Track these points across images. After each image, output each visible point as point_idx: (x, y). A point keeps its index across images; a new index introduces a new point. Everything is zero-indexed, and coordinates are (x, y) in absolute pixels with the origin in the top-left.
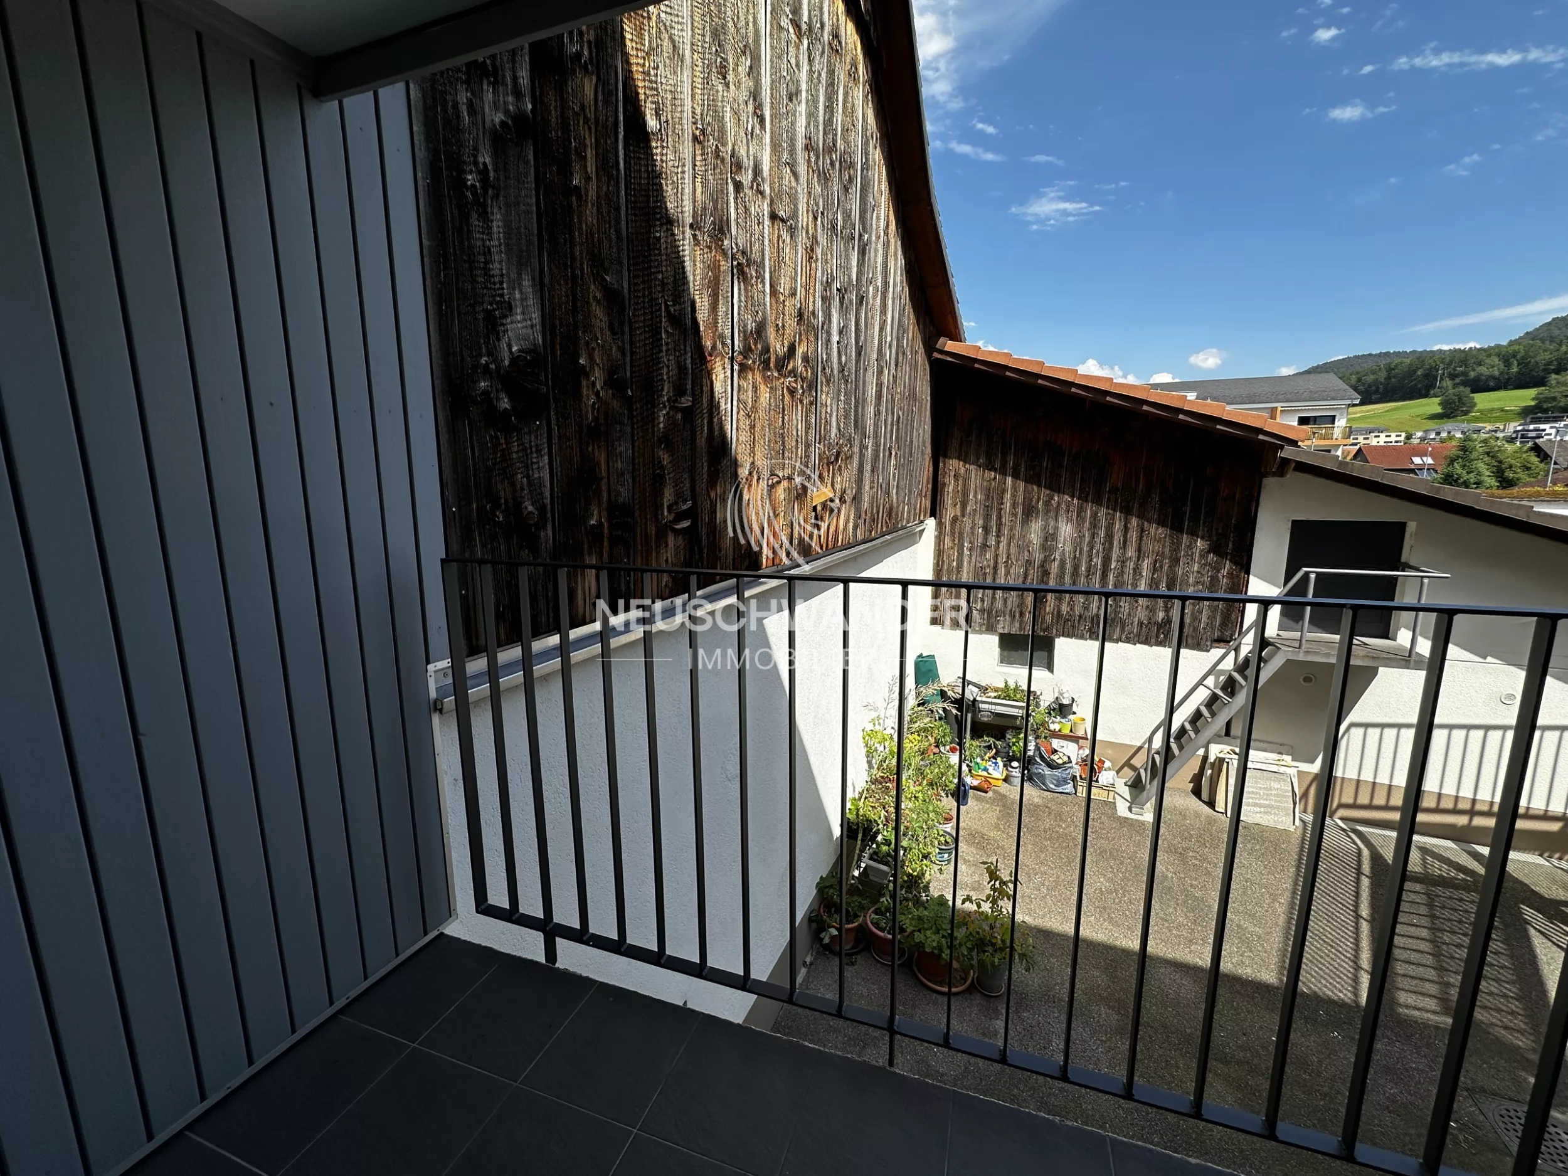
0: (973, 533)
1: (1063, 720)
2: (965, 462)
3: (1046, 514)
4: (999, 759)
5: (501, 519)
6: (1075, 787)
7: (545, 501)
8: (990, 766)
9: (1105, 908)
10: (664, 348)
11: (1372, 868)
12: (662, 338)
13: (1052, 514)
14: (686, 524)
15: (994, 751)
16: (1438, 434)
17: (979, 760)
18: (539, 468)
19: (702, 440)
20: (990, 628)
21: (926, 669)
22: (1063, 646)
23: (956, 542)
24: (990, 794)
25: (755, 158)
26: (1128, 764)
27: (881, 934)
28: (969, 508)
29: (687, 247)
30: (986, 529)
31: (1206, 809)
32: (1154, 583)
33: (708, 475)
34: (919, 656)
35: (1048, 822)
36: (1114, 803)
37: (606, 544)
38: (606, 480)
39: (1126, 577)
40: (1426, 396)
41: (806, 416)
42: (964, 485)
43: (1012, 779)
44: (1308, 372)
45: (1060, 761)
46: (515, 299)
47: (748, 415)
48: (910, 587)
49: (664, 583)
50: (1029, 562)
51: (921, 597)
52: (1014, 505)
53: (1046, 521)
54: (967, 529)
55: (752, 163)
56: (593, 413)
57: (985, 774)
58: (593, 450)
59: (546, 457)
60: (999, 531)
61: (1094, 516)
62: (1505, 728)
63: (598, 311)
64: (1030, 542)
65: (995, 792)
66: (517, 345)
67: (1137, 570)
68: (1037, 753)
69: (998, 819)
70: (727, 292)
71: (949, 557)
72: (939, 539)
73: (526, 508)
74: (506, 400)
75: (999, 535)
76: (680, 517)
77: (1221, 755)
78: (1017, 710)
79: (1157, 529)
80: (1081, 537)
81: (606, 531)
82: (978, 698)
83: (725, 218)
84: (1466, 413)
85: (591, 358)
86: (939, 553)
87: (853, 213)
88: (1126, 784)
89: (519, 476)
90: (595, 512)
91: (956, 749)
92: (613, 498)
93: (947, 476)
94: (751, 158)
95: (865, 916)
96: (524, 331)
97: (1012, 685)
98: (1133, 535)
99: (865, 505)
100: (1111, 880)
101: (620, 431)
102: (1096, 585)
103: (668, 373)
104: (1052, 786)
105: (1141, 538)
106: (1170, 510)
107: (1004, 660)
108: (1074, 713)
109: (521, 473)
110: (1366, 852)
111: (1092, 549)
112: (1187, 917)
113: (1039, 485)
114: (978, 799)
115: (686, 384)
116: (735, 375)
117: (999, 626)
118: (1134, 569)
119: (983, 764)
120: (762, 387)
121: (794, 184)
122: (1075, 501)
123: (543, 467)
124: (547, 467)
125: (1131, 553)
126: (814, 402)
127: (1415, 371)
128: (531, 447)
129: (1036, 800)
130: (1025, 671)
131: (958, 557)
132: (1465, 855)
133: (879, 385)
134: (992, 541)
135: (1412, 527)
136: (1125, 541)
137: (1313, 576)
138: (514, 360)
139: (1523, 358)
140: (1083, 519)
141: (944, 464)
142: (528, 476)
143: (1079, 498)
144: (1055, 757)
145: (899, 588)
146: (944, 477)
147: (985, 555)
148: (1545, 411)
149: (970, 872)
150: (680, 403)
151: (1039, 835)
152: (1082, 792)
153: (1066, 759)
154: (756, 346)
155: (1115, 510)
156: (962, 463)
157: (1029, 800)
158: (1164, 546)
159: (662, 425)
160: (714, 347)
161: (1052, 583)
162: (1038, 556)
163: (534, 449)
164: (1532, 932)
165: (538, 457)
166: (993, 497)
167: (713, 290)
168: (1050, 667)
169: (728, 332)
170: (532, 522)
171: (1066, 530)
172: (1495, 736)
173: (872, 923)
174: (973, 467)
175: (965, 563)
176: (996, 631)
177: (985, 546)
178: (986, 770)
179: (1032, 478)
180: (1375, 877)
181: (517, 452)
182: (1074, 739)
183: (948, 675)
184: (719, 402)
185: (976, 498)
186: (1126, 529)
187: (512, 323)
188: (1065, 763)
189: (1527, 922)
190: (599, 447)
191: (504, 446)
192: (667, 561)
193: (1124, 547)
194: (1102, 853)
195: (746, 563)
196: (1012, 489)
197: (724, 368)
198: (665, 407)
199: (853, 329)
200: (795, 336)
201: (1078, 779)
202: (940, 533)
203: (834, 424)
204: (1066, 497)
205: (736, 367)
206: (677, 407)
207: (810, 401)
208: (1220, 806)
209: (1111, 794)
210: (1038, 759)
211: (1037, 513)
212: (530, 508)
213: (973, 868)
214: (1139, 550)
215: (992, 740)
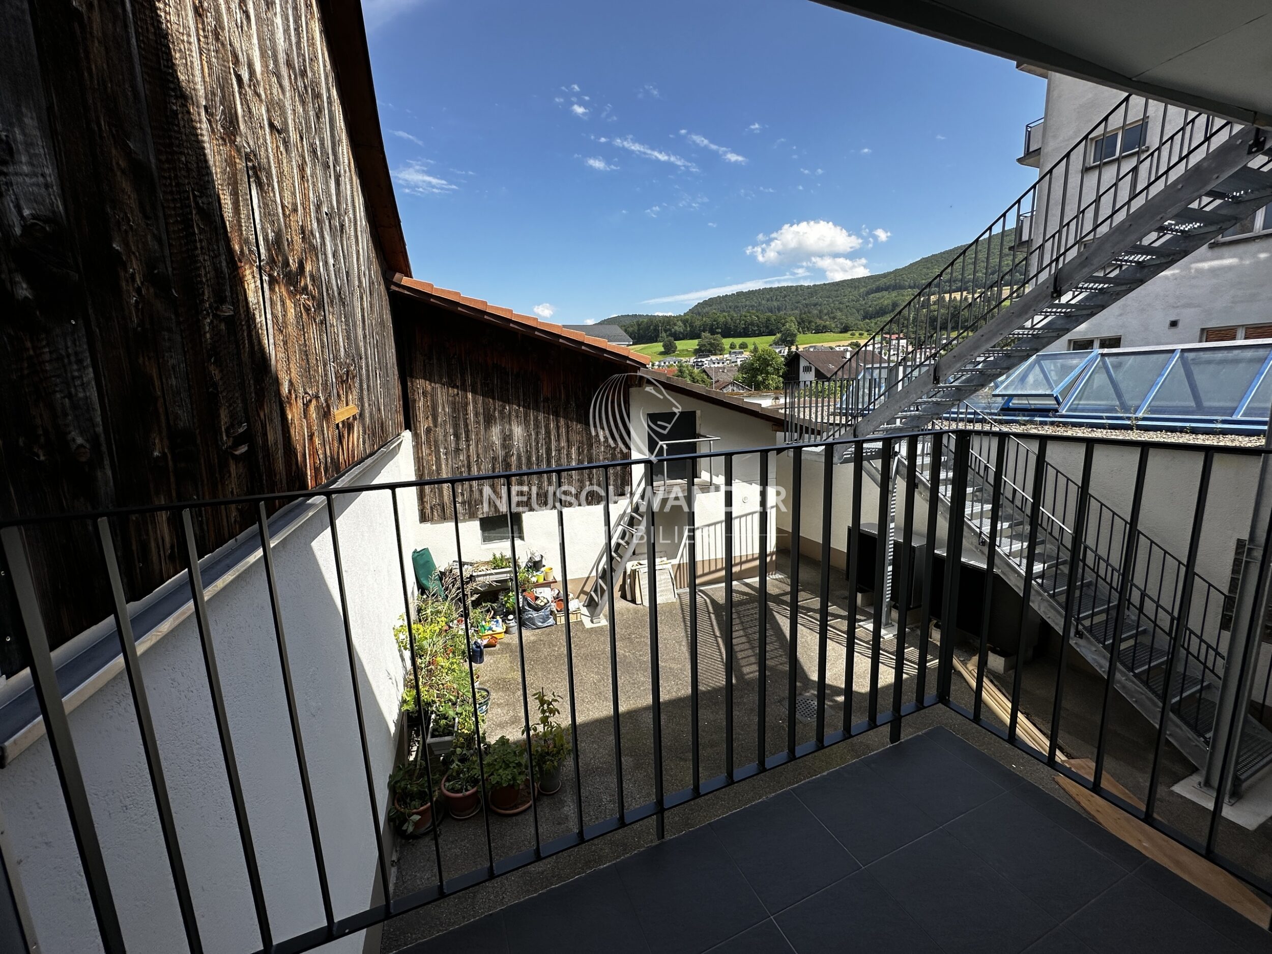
0: (446, 440)
1: (538, 573)
2: (431, 381)
3: (502, 420)
4: (498, 617)
5: (42, 458)
6: (555, 619)
7: (97, 429)
8: (493, 624)
9: (600, 693)
10: (198, 245)
11: (713, 608)
12: (194, 234)
13: (506, 420)
14: (243, 449)
15: (493, 612)
16: (665, 363)
17: (484, 623)
18: (83, 384)
19: (245, 357)
20: (472, 516)
21: (422, 560)
22: (528, 518)
23: (433, 448)
24: (498, 646)
25: (248, 55)
26: (582, 592)
27: (460, 795)
28: (439, 420)
29: (204, 132)
30: (457, 436)
31: (631, 605)
32: (580, 461)
33: (256, 393)
34: (414, 552)
35: (546, 651)
36: (581, 621)
37: (172, 479)
38: (161, 401)
39: (562, 460)
40: (656, 341)
41: (320, 335)
42: (432, 401)
43: (511, 629)
44: (600, 323)
45: (542, 604)
46: (15, 140)
47: (280, 330)
48: (398, 490)
49: (233, 519)
50: (494, 459)
51: (408, 497)
52: (476, 415)
53: (503, 425)
54: (441, 438)
55: (246, 59)
56: (137, 316)
57: (490, 632)
58: (144, 362)
59: (91, 370)
60: (468, 437)
61: (536, 420)
62: (721, 522)
63: (126, 185)
64: (493, 443)
65: (501, 644)
66: (28, 208)
67: (569, 455)
68: (525, 603)
69: (511, 662)
70: (246, 194)
71: (428, 462)
72: (417, 447)
73: (74, 440)
74: (24, 286)
75: (468, 440)
76: (237, 443)
77: (634, 568)
78: (505, 575)
79: (577, 426)
80: (529, 435)
81: (170, 464)
82: (474, 574)
83: (233, 111)
84: (674, 352)
85: (126, 244)
86: (419, 460)
87: (326, 142)
88: (584, 606)
89: (58, 396)
90: (157, 441)
91: (462, 621)
92: (172, 423)
93: (416, 393)
94: (245, 54)
95: (440, 789)
96: (36, 189)
97: (498, 556)
98: (563, 431)
99: (367, 420)
100: (597, 673)
101: (169, 339)
102: (544, 467)
103: (206, 275)
104: (540, 624)
105: (567, 433)
106: (583, 412)
107: (486, 539)
108: (544, 566)
109: (61, 391)
110: (708, 601)
111: (538, 443)
112: (645, 676)
113: (493, 399)
114: (490, 654)
115: (225, 290)
116: (266, 286)
117: (479, 513)
118: (567, 455)
119: (487, 625)
120: (288, 301)
121: (281, 97)
122: (521, 409)
123: (89, 383)
124: (93, 383)
125: (563, 444)
126: (324, 321)
127: (650, 327)
128: (68, 356)
129: (532, 638)
130: (508, 544)
131: (436, 461)
132: (743, 586)
133: (362, 309)
134: (463, 445)
135: (698, 413)
136: (558, 436)
137: (665, 446)
138: (27, 229)
139: (691, 323)
140: (529, 422)
141: (412, 384)
142: (70, 396)
143: (524, 407)
144: (538, 602)
145: (388, 492)
146: (413, 395)
147: (459, 457)
148: (703, 352)
149: (505, 712)
150: (222, 311)
151: (543, 663)
152: (562, 620)
153: (545, 601)
154: (277, 257)
155: (549, 414)
156: (427, 382)
157: (527, 640)
158: (582, 437)
159: (208, 336)
160: (242, 251)
161: (514, 470)
162: (501, 453)
163: (73, 359)
164: (774, 613)
165: (79, 370)
166: (459, 410)
167: (233, 189)
168: (522, 538)
169: (252, 238)
170: (83, 459)
171: (518, 431)
172: (718, 526)
173: (448, 790)
174: (437, 385)
175: (443, 466)
176: (477, 517)
177: (458, 450)
178: (490, 629)
179: (488, 393)
180: (716, 613)
181: (50, 361)
182: (547, 584)
183: (443, 560)
184: (254, 314)
185: (445, 411)
186: (558, 428)
187: (16, 174)
188: (546, 604)
189: (772, 610)
190: (149, 359)
191: (31, 352)
192: (232, 492)
193: (558, 440)
194: (586, 658)
195: (297, 486)
196: (473, 402)
197: (254, 277)
198: (208, 314)
199: (341, 255)
200: (302, 255)
201: (556, 612)
202: (417, 443)
203: (341, 344)
204: (514, 406)
205: (266, 278)
206: (219, 316)
207: (321, 320)
208: (638, 601)
209: (579, 615)
210: (527, 608)
211: (495, 421)
212: (80, 440)
213: (506, 708)
214: (568, 441)
215: (489, 604)
